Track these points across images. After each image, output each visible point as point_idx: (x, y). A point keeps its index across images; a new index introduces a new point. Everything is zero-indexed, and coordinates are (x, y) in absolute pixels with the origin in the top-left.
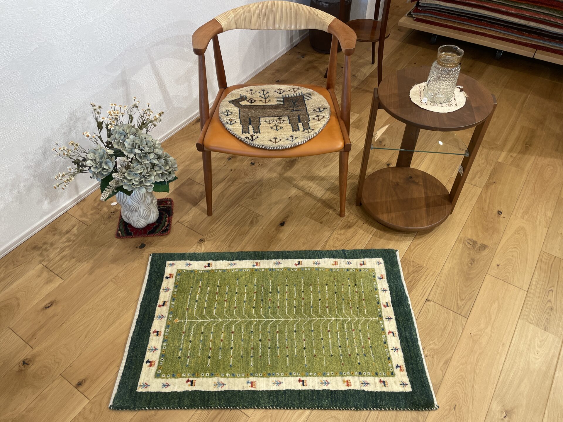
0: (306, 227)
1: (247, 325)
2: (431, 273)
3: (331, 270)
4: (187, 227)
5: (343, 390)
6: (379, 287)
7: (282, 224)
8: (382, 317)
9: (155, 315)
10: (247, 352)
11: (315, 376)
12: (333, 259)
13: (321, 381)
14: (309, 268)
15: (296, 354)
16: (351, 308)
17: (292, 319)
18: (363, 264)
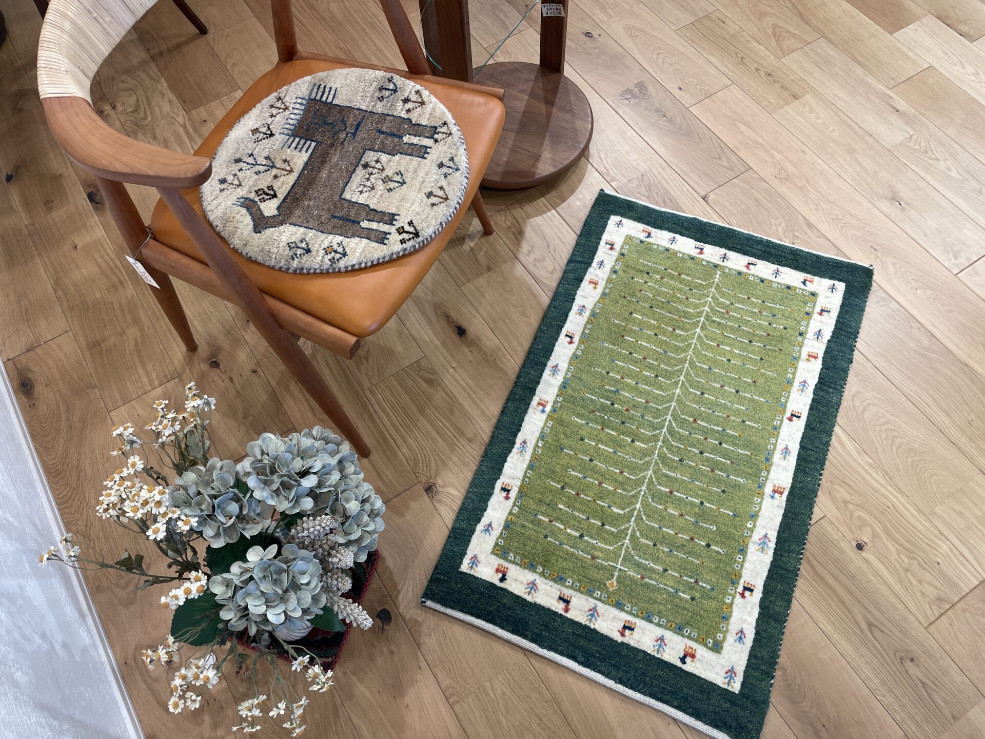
0: (488, 297)
1: (665, 464)
2: (660, 170)
3: (604, 294)
6: (664, 244)
7: (461, 332)
8: (719, 265)
10: (718, 481)
11: (789, 395)
12: (583, 283)
13: (798, 390)
14: (586, 325)
15: (743, 408)
16: (687, 299)
17: (678, 391)
18: (612, 245)
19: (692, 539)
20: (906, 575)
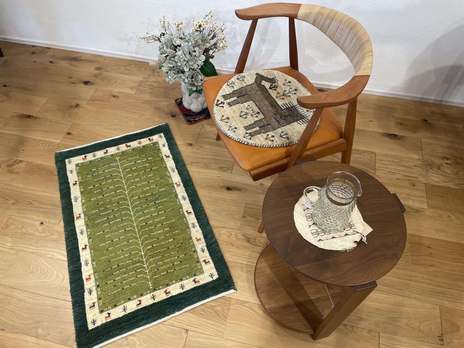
0: (233, 207)
1: (123, 198)
3: (191, 238)
4: (200, 131)
5: (83, 277)
6: (184, 282)
7: (229, 189)
8: (154, 292)
9: (119, 146)
10: (101, 206)
11: (91, 255)
12: (203, 236)
13: (88, 260)
14: (187, 221)
15: (106, 236)
16: (157, 264)
17: (135, 225)
18: (206, 263)
19: (100, 184)
20: (22, 226)
